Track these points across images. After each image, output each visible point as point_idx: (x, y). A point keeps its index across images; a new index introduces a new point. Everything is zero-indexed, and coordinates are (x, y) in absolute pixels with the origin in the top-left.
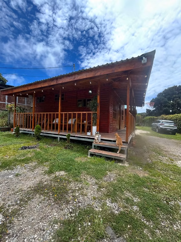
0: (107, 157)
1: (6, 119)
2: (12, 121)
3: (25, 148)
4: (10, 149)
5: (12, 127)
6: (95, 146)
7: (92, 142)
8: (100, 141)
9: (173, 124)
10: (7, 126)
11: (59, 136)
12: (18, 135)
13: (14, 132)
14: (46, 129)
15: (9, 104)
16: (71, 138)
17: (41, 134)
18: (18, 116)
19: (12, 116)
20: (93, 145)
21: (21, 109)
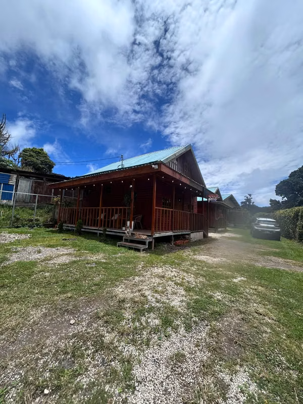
0: (129, 247)
1: (51, 214)
2: (57, 216)
3: (66, 240)
4: (54, 240)
5: (56, 223)
6: (125, 239)
7: (122, 237)
8: (130, 234)
9: (274, 223)
10: (52, 222)
11: (99, 232)
12: (61, 231)
13: (57, 229)
14: (88, 225)
15: (55, 197)
16: (107, 233)
17: (82, 230)
18: (63, 211)
19: (57, 211)
20: (124, 238)
21: (66, 203)
